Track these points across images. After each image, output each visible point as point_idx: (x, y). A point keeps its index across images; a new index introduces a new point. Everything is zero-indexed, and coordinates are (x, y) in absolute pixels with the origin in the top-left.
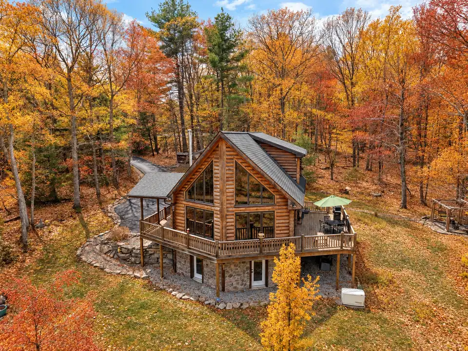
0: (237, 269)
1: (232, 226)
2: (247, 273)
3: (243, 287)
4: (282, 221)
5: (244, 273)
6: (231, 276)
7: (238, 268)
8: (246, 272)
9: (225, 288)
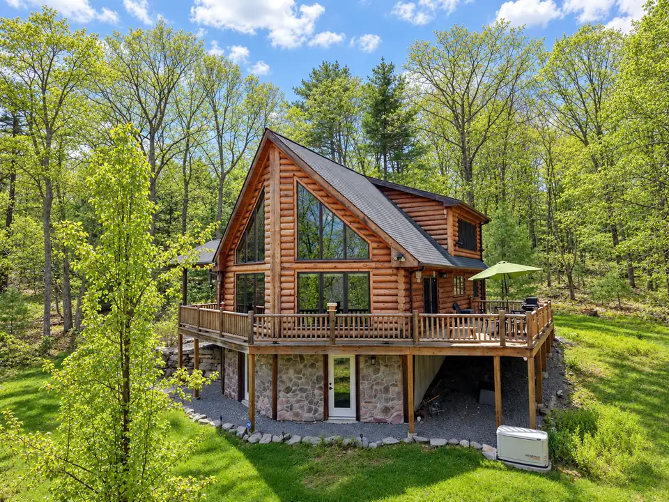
0: (301, 378)
1: (290, 295)
2: (320, 388)
3: (311, 415)
4: (382, 292)
5: (313, 388)
6: (288, 390)
7: (301, 376)
8: (317, 386)
9: (278, 413)
